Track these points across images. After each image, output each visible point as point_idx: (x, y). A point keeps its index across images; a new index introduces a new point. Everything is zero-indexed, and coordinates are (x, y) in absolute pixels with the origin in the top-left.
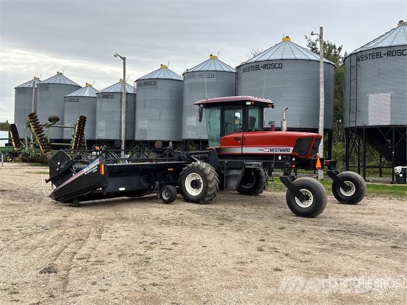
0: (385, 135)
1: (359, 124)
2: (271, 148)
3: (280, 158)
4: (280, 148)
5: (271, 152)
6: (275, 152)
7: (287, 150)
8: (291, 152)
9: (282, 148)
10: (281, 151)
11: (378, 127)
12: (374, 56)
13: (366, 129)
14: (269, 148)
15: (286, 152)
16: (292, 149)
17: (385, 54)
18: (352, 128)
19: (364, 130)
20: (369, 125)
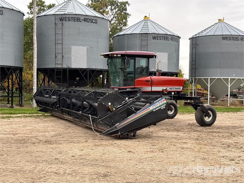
0: (83, 74)
1: (65, 66)
2: (170, 87)
3: (173, 93)
4: (175, 87)
5: (170, 90)
6: (173, 90)
7: (179, 89)
8: (181, 90)
9: (176, 87)
10: (176, 89)
11: (79, 69)
12: (75, 19)
13: (63, 70)
14: (169, 87)
15: (179, 90)
16: (182, 88)
17: (83, 20)
18: (58, 69)
19: (68, 70)
20: (72, 67)
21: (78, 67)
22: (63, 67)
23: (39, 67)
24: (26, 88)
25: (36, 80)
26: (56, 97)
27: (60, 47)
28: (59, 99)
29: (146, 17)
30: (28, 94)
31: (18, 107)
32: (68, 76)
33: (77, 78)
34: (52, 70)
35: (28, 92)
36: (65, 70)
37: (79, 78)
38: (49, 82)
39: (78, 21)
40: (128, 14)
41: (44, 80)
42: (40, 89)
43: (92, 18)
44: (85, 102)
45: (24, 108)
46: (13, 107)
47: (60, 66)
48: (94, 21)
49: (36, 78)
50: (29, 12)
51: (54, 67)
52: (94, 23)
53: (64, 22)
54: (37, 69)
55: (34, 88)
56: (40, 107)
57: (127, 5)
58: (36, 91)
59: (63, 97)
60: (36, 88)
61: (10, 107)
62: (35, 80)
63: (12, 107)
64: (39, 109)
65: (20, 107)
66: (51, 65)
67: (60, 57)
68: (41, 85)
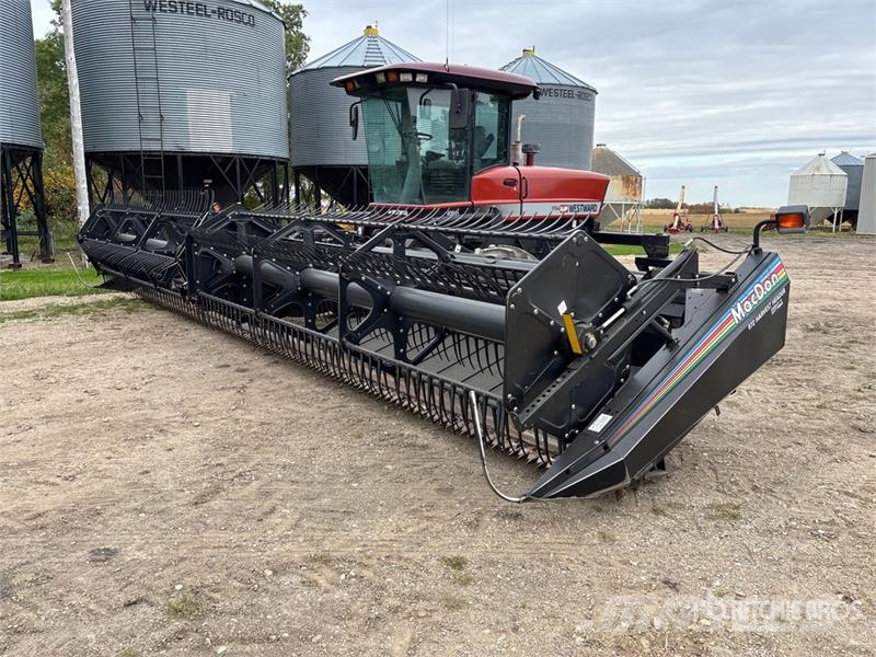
0: (224, 170)
1: (169, 147)
7: (593, 208)
8: (597, 213)
9: (586, 204)
10: (585, 209)
11: (211, 156)
12: (192, 9)
14: (568, 204)
15: (593, 213)
16: (599, 204)
17: (214, 12)
18: (150, 154)
19: (179, 159)
20: (193, 150)
21: (208, 150)
22: (166, 148)
23: (91, 150)
24: (62, 209)
25: (85, 185)
26: (166, 243)
27: (150, 87)
28: (188, 254)
29: (369, 27)
30: (69, 224)
31: (37, 266)
32: (180, 174)
33: (206, 181)
34: (134, 157)
35: (69, 220)
36: (171, 158)
37: (210, 181)
38: (125, 190)
39: (201, 15)
40: (304, 37)
41: (109, 187)
42: (100, 213)
43: (241, 10)
44: (353, 285)
45: (56, 268)
46: (20, 266)
47: (155, 147)
48: (246, 19)
49: (85, 178)
50: (57, 21)
51: (137, 148)
52: (246, 24)
53: (158, 14)
54: (85, 154)
55: (79, 208)
56: (105, 273)
57: (301, 15)
58: (88, 216)
59: (202, 249)
60: (87, 208)
61: (10, 266)
62: (83, 186)
63: (16, 265)
64: (101, 280)
65: (41, 265)
66: (128, 140)
67: (152, 118)
68: (103, 201)
